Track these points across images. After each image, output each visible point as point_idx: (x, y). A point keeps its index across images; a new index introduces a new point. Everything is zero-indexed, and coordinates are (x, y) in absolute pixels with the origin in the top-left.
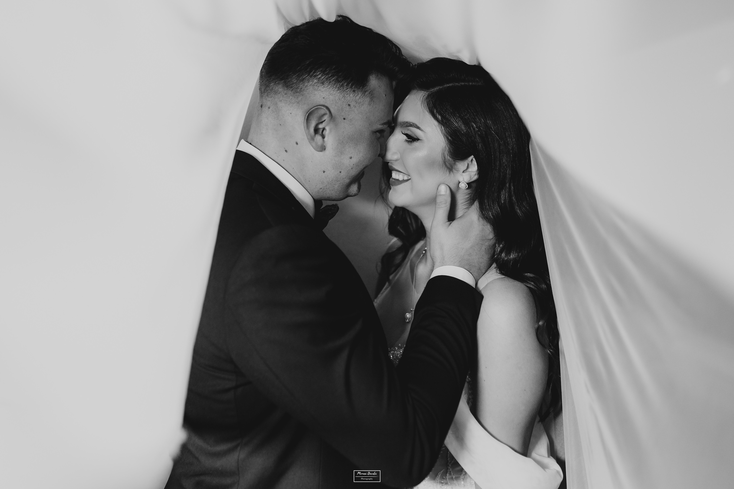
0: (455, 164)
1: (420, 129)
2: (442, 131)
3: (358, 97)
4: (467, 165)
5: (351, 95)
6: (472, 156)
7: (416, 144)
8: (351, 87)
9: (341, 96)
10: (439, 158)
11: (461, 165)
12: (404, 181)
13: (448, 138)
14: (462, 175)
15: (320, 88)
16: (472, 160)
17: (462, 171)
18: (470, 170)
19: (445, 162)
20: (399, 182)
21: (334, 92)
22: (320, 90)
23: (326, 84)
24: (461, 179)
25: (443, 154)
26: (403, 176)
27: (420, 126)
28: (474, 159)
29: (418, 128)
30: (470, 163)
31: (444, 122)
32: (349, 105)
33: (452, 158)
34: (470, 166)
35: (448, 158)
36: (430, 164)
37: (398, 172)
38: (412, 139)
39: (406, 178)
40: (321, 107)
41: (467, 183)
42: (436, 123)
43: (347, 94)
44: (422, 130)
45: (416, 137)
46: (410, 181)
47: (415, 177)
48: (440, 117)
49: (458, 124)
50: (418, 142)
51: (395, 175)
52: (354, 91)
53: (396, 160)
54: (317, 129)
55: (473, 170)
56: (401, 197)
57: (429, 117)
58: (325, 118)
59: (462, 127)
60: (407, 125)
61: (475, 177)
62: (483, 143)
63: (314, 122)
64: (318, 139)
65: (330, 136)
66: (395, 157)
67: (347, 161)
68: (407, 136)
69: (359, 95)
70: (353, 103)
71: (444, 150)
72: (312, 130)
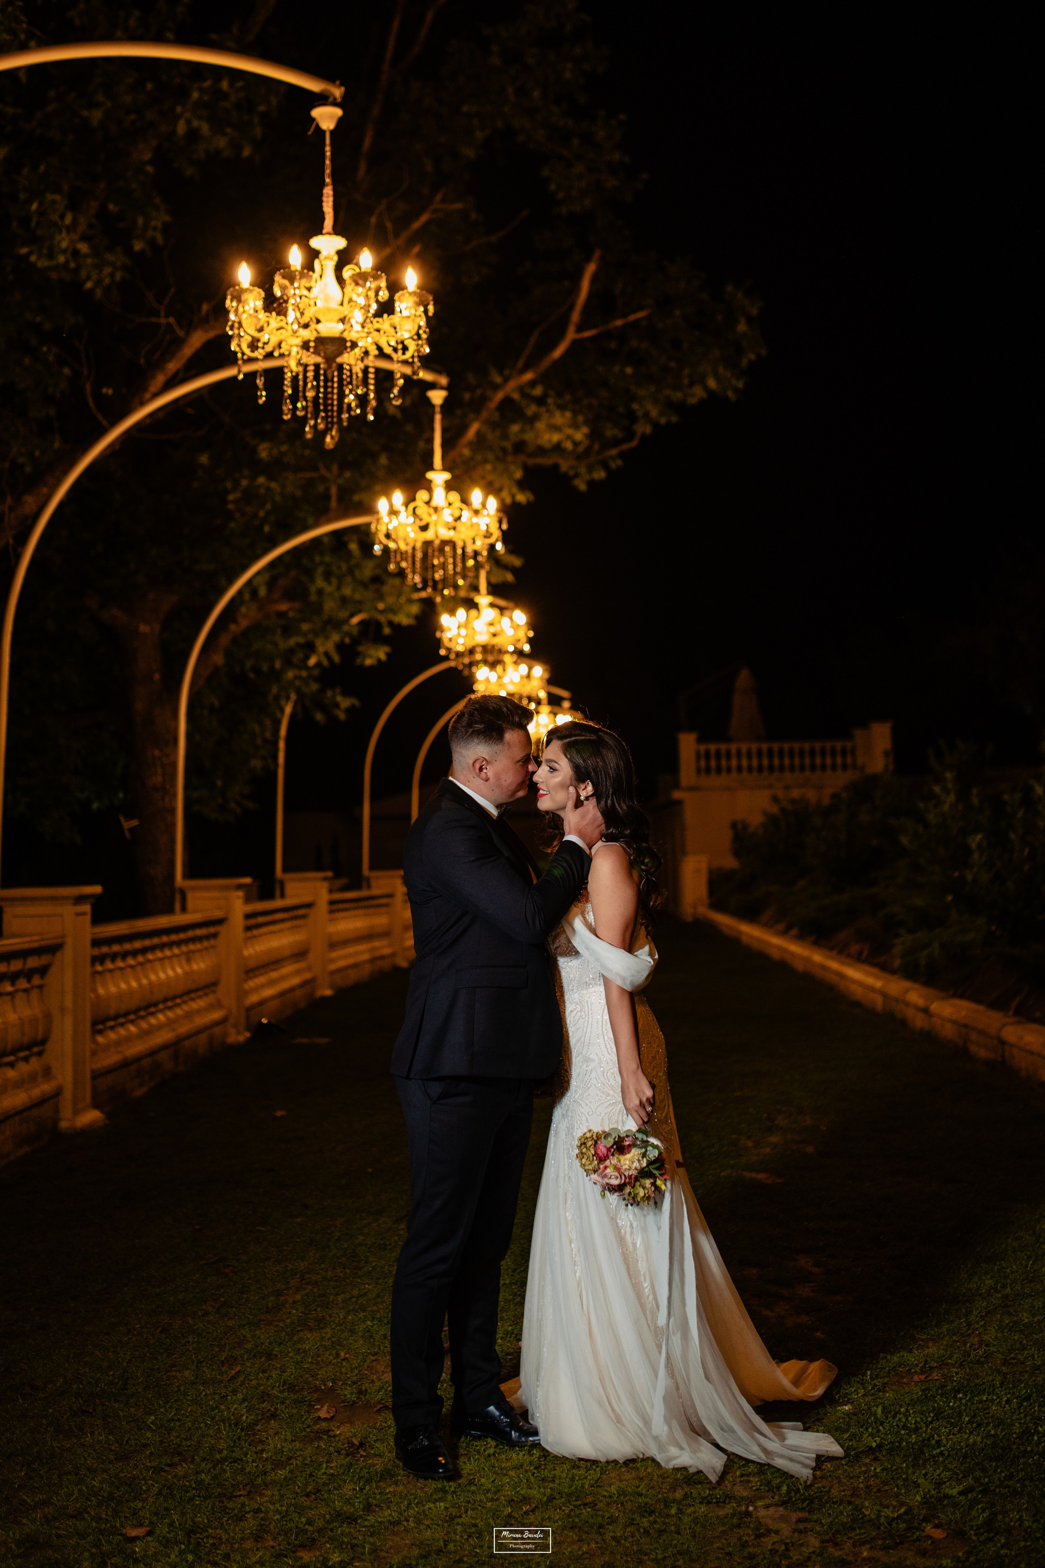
0: (578, 785)
2: (570, 764)
4: (585, 786)
6: (589, 780)
7: (556, 773)
9: (490, 749)
10: (569, 782)
11: (582, 786)
12: (547, 795)
13: (573, 770)
16: (588, 783)
18: (588, 789)
19: (572, 785)
20: (544, 795)
21: (486, 748)
22: (478, 748)
23: (480, 744)
24: (582, 793)
25: (571, 779)
26: (547, 792)
27: (556, 762)
28: (590, 782)
30: (587, 785)
31: (571, 760)
32: (496, 753)
33: (577, 781)
34: (587, 787)
35: (574, 781)
36: (564, 786)
37: (543, 790)
38: (553, 770)
40: (479, 758)
41: (586, 795)
42: (566, 759)
43: (493, 747)
44: (557, 764)
45: (554, 768)
46: (550, 795)
47: (553, 793)
48: (569, 756)
50: (556, 771)
51: (542, 792)
52: (497, 745)
53: (542, 782)
54: (481, 769)
55: (590, 788)
56: (545, 804)
57: (563, 756)
58: (484, 763)
59: (580, 761)
60: (549, 761)
61: (590, 793)
62: (595, 773)
63: (478, 766)
64: (483, 774)
65: (490, 771)
66: (541, 780)
67: (504, 783)
68: (551, 768)
69: (500, 747)
70: (498, 752)
71: (571, 777)
72: (477, 770)
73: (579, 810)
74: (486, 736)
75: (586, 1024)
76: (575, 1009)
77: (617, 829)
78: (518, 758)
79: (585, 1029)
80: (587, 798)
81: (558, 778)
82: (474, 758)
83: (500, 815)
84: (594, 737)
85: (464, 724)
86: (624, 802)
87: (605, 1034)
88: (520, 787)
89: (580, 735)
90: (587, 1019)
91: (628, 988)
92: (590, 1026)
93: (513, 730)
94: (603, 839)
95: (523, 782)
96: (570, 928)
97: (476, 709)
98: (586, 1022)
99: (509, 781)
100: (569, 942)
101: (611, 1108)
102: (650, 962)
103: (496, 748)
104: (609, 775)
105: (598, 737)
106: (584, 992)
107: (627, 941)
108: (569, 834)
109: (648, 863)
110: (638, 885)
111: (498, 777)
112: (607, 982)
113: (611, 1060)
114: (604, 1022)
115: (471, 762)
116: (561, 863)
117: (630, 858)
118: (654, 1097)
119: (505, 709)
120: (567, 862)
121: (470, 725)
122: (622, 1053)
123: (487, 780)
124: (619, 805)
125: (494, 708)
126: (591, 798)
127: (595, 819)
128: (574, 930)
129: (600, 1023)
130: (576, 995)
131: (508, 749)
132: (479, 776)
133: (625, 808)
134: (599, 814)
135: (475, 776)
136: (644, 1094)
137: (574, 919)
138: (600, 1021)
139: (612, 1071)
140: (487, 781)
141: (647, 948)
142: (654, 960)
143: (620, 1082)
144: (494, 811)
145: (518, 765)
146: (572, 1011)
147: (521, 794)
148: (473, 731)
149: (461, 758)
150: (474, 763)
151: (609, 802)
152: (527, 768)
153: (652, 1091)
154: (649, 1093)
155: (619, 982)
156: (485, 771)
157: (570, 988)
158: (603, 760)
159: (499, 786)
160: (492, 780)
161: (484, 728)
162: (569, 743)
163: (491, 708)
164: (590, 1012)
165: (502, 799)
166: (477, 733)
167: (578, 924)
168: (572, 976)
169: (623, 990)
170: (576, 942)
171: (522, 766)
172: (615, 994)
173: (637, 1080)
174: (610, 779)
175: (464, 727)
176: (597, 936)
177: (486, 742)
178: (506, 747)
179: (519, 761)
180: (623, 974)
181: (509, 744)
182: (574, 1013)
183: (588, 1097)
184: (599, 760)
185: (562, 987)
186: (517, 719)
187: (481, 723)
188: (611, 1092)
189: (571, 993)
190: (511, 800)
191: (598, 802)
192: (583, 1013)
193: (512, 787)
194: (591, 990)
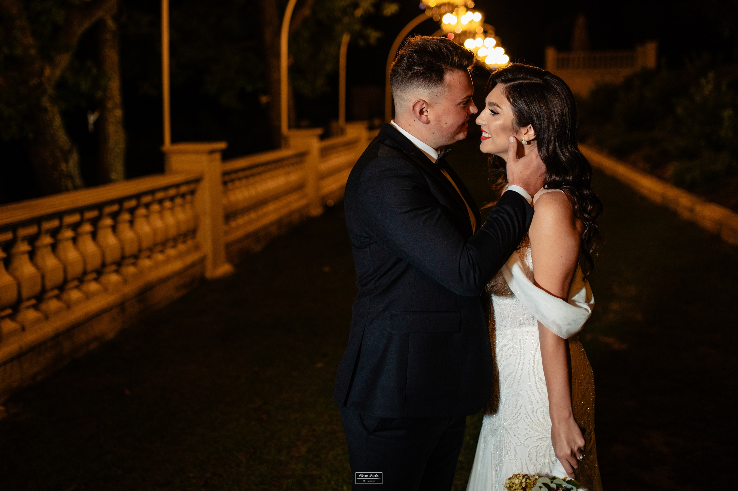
0: (519, 129)
1: (499, 107)
2: (512, 109)
3: (440, 90)
4: (527, 130)
5: (436, 90)
6: (531, 125)
7: (497, 116)
8: (435, 84)
9: (430, 91)
10: (510, 126)
11: (523, 130)
12: (489, 138)
13: (515, 114)
14: (524, 136)
15: (417, 90)
16: (530, 128)
17: (524, 134)
18: (529, 133)
19: (513, 129)
20: (486, 138)
21: (425, 91)
22: (417, 91)
23: (420, 87)
24: (523, 139)
25: (512, 124)
26: (489, 135)
27: (499, 105)
28: (532, 127)
29: (498, 106)
30: (529, 129)
31: (514, 104)
32: (436, 95)
33: (518, 126)
34: (529, 131)
35: (515, 126)
36: (504, 129)
37: (486, 133)
38: (494, 113)
39: (490, 136)
40: (419, 101)
41: (527, 141)
42: (509, 104)
43: (433, 90)
44: (500, 108)
45: (496, 112)
46: (492, 138)
47: (494, 136)
48: (511, 100)
49: (523, 105)
50: (498, 115)
51: (484, 134)
52: (437, 87)
53: (485, 125)
54: (421, 112)
55: (532, 133)
56: (486, 147)
57: (506, 100)
58: (424, 106)
59: (524, 108)
60: (492, 104)
61: (532, 138)
62: (538, 118)
63: (418, 109)
64: (423, 117)
65: (430, 114)
66: (484, 123)
67: (444, 126)
68: (492, 111)
69: (440, 88)
70: (438, 94)
71: (513, 121)
72: (418, 114)
73: (522, 160)
74: (425, 78)
75: (518, 361)
76: (506, 345)
77: (561, 177)
78: (459, 101)
79: (516, 366)
80: (529, 142)
81: (499, 122)
82: (414, 101)
83: (441, 159)
84: (539, 81)
85: (404, 66)
86: (566, 147)
87: (536, 374)
88: (460, 129)
89: (525, 79)
90: (519, 356)
91: (564, 336)
92: (521, 364)
93: (453, 71)
94: (546, 186)
95: (463, 124)
96: (508, 272)
97: (415, 51)
98: (518, 360)
99: (449, 123)
100: (506, 282)
101: (539, 442)
102: (587, 310)
103: (437, 90)
104: (552, 120)
105: (545, 81)
106: (518, 330)
107: (566, 290)
108: (513, 183)
109: (591, 211)
110: (581, 235)
111: (438, 120)
112: (541, 328)
113: (541, 400)
114: (536, 362)
115: (411, 105)
116: (502, 215)
117: (574, 207)
118: (585, 446)
119: (445, 50)
120: (508, 214)
121: (409, 68)
122: (555, 399)
123: (428, 122)
124: (562, 152)
125: (433, 49)
126: (532, 142)
127: (538, 168)
128: (512, 275)
129: (532, 363)
130: (509, 332)
131: (449, 91)
132: (419, 119)
133: (567, 154)
134: (542, 163)
135: (416, 119)
136: (575, 443)
137: (512, 265)
138: (532, 360)
139: (542, 410)
140: (428, 124)
141: (583, 292)
142: (590, 305)
143: (551, 423)
144: (433, 155)
145: (459, 106)
146: (503, 346)
147: (461, 136)
148: (412, 74)
149: (401, 102)
150: (414, 107)
151: (551, 148)
152: (468, 109)
153: (583, 441)
154: (580, 442)
155: (554, 330)
156: (425, 114)
157: (504, 323)
158: (547, 106)
159: (440, 129)
160: (432, 122)
161: (424, 69)
162: (513, 86)
163: (430, 48)
164: (522, 351)
165: (443, 141)
166: (416, 76)
167: (516, 269)
168: (506, 313)
169: (559, 339)
170: (513, 286)
171: (464, 108)
172: (551, 343)
173: (569, 429)
174: (553, 125)
175: (403, 69)
176: (536, 284)
177: (425, 84)
178: (447, 89)
179: (460, 104)
180: (559, 322)
181: (450, 87)
182: (505, 349)
183: (517, 429)
184: (542, 105)
185: (494, 321)
186: (457, 60)
187: (419, 65)
188: (540, 429)
189: (504, 328)
190: (451, 142)
191: (539, 148)
192: (515, 350)
193: (453, 130)
194: (524, 329)
